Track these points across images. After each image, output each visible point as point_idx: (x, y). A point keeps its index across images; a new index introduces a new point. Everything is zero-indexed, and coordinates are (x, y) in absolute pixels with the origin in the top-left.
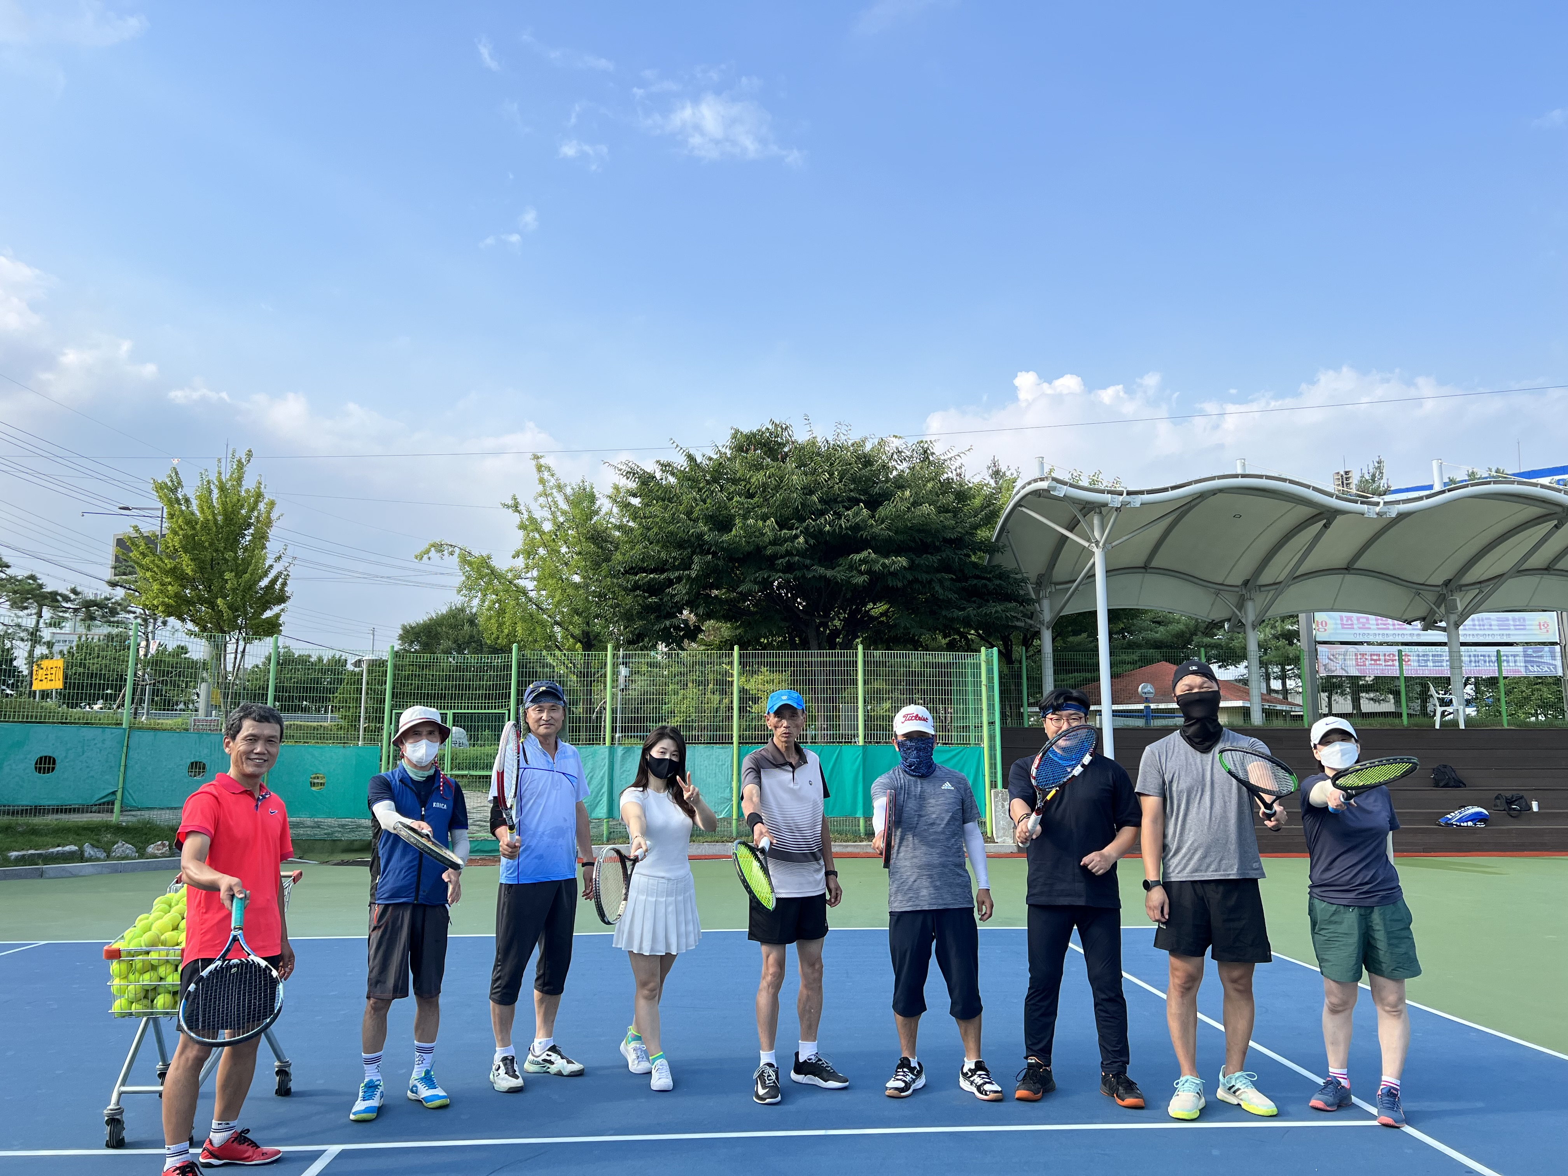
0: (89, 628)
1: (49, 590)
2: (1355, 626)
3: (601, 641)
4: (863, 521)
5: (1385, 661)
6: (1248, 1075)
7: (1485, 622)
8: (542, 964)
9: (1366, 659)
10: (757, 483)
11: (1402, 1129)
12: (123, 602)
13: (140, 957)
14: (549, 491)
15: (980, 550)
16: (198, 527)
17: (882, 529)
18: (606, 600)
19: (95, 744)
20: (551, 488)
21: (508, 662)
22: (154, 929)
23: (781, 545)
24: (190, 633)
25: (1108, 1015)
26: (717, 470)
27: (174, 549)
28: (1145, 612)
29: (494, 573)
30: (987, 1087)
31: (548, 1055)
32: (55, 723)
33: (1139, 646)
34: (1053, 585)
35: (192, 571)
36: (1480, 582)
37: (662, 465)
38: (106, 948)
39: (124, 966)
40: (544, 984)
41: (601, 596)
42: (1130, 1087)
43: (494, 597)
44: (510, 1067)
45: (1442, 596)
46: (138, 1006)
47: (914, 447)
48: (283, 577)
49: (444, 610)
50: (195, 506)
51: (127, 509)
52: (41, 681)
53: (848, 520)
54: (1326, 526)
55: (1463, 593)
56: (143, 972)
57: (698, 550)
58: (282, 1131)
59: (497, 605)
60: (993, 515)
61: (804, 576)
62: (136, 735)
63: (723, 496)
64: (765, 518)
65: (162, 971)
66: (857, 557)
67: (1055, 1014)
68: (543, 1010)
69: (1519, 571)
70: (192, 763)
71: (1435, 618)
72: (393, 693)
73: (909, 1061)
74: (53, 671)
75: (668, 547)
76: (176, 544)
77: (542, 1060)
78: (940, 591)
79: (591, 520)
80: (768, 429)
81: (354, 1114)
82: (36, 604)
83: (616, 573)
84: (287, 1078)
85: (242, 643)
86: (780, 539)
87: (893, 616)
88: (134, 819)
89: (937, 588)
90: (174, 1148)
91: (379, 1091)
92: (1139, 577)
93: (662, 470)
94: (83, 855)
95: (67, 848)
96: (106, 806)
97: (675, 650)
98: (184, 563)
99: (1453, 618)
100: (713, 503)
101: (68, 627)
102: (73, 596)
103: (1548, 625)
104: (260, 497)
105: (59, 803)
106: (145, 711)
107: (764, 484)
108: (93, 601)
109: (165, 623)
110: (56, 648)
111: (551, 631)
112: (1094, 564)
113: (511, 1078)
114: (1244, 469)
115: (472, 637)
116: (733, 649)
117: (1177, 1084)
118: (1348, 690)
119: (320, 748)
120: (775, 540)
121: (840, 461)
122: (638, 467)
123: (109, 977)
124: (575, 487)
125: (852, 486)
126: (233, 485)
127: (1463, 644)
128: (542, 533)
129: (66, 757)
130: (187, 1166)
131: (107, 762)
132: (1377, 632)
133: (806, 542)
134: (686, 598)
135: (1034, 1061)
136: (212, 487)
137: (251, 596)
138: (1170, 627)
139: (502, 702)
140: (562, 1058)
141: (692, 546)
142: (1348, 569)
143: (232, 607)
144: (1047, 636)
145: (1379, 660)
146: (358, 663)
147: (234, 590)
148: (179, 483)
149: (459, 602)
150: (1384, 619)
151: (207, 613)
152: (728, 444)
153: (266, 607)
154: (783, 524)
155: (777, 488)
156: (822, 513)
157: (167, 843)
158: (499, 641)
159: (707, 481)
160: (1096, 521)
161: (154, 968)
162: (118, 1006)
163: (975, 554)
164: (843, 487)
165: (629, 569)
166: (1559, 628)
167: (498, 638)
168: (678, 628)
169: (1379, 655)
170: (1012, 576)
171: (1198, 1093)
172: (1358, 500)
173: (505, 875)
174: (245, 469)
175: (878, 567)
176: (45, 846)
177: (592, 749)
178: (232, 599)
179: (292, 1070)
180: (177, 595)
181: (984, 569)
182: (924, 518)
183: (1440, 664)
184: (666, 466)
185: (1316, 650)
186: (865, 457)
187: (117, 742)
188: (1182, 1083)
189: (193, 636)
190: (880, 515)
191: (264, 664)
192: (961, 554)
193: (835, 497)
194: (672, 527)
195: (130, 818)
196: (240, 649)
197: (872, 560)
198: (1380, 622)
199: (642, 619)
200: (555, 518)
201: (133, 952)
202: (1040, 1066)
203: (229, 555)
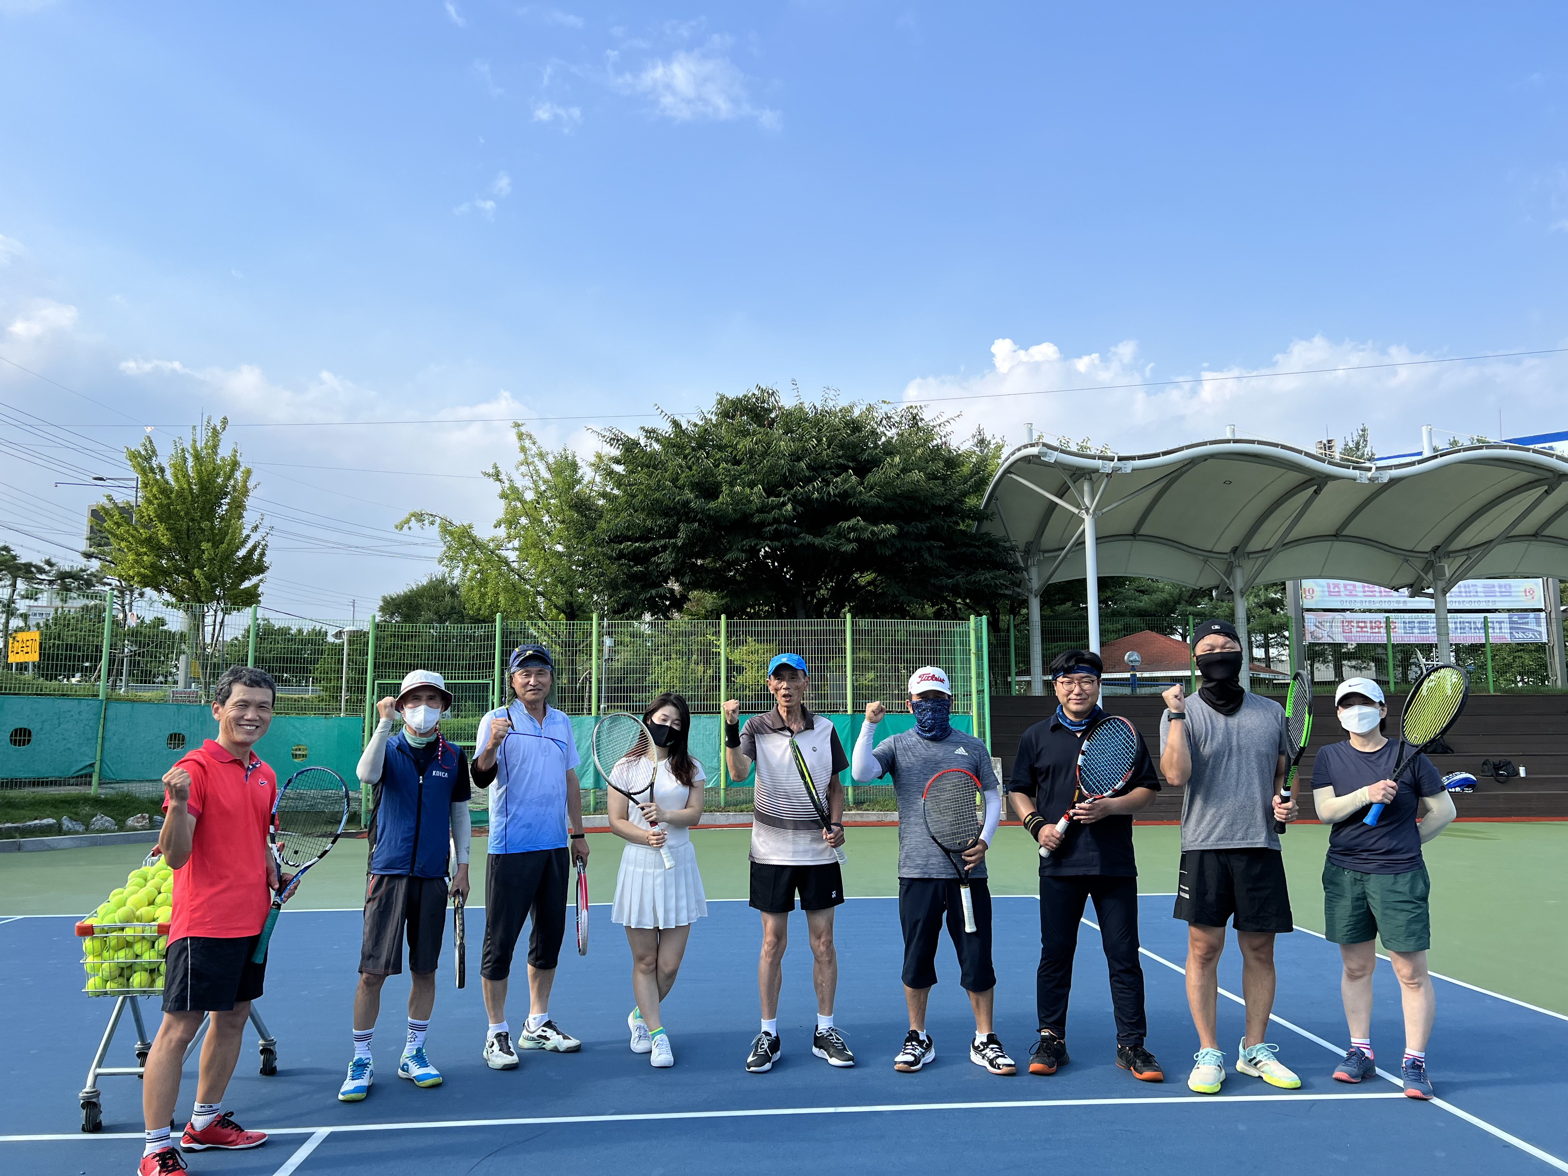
0: (64, 601)
1: (23, 561)
2: (1342, 594)
3: (584, 612)
4: (852, 487)
5: (1372, 628)
6: (1268, 1046)
7: (1471, 589)
8: (535, 938)
9: (1353, 626)
10: (744, 449)
11: (1430, 1101)
12: (99, 574)
13: (114, 934)
14: (530, 460)
15: (969, 517)
16: (173, 496)
17: (871, 496)
18: (590, 568)
19: (72, 716)
20: (533, 457)
21: (492, 631)
22: (129, 904)
23: (769, 512)
24: (168, 604)
25: (1124, 987)
26: (702, 436)
27: (149, 519)
28: (1132, 580)
29: (475, 543)
30: (1000, 1061)
31: (543, 1031)
32: (30, 694)
33: (1123, 615)
34: (1041, 554)
35: (168, 540)
36: (1468, 549)
37: (647, 431)
38: (78, 924)
39: (97, 943)
40: (537, 959)
41: (585, 565)
42: (1148, 1060)
43: (476, 567)
44: (504, 1043)
45: (1430, 563)
46: (113, 985)
47: (903, 412)
48: (261, 547)
49: (425, 582)
50: (169, 475)
51: (101, 479)
52: (17, 653)
53: (836, 487)
54: (1316, 492)
55: (1451, 560)
56: (118, 949)
57: (683, 518)
58: (268, 1113)
59: (479, 576)
60: (982, 482)
61: (791, 544)
62: (113, 706)
63: (710, 463)
64: (752, 484)
65: (138, 948)
66: (845, 525)
67: (1068, 985)
68: (536, 985)
69: (1508, 537)
70: (171, 735)
71: (1422, 585)
72: (375, 663)
73: (918, 1034)
74: (28, 644)
75: (653, 514)
76: (151, 514)
77: (538, 1036)
78: (929, 558)
79: (573, 489)
80: (754, 395)
81: (343, 1094)
82: (10, 576)
83: (600, 542)
84: (271, 1057)
85: (220, 615)
86: (767, 507)
87: (880, 584)
88: (112, 792)
89: (926, 556)
90: (154, 1133)
91: (369, 1070)
92: (1127, 544)
93: (646, 436)
94: (62, 828)
95: (45, 821)
96: (84, 778)
97: (661, 620)
98: (159, 532)
99: (1441, 584)
100: (699, 470)
101: (44, 599)
102: (47, 568)
103: (1533, 592)
104: (236, 465)
105: (35, 775)
106: (123, 684)
107: (750, 450)
108: (68, 572)
109: (142, 595)
110: (32, 622)
111: (534, 601)
112: (1084, 531)
113: (505, 1055)
114: (1234, 436)
115: (453, 608)
116: (720, 619)
117: (1197, 1056)
118: (1330, 657)
119: (301, 719)
120: (762, 507)
121: (829, 427)
122: (622, 434)
123: (82, 955)
124: (557, 455)
125: (841, 453)
126: (208, 454)
127: (1450, 611)
128: (523, 502)
129: (41, 729)
130: (168, 1153)
131: (84, 733)
132: (1364, 599)
133: (794, 509)
134: (672, 566)
135: (1047, 1034)
136: (187, 455)
137: (229, 566)
138: (1154, 596)
139: (486, 672)
140: (558, 1034)
141: (678, 514)
142: (1337, 536)
143: (209, 578)
144: (1035, 605)
145: (1366, 627)
146: (338, 635)
147: (211, 560)
148: (154, 452)
149: (440, 573)
150: (1371, 586)
151: (185, 583)
152: (714, 409)
153: (244, 576)
154: (770, 491)
155: (764, 454)
156: (809, 480)
157: (147, 816)
158: (481, 612)
159: (693, 447)
160: (1086, 488)
161: (129, 945)
162: (92, 985)
163: (963, 522)
164: (831, 454)
165: (614, 538)
166: (1544, 595)
167: (480, 609)
168: (663, 597)
169: (1365, 622)
170: (1001, 544)
171: (1219, 1066)
172: (1350, 466)
173: (492, 845)
174: (221, 436)
175: (867, 535)
176: (23, 819)
177: (578, 719)
178: (209, 569)
179: (277, 1049)
180: (153, 566)
181: (973, 537)
182: (913, 485)
183: (1424, 631)
184: (650, 433)
185: (1303, 617)
186: (853, 423)
187: (94, 714)
188: (1203, 1055)
189: (170, 607)
190: (869, 482)
191: (244, 636)
192: (950, 522)
193: (823, 463)
194: (657, 495)
195: (108, 791)
196: (219, 620)
197: (861, 527)
198: (1366, 589)
199: (628, 588)
200: (537, 487)
201: (106, 928)
202: (1054, 1039)
203: (205, 524)
